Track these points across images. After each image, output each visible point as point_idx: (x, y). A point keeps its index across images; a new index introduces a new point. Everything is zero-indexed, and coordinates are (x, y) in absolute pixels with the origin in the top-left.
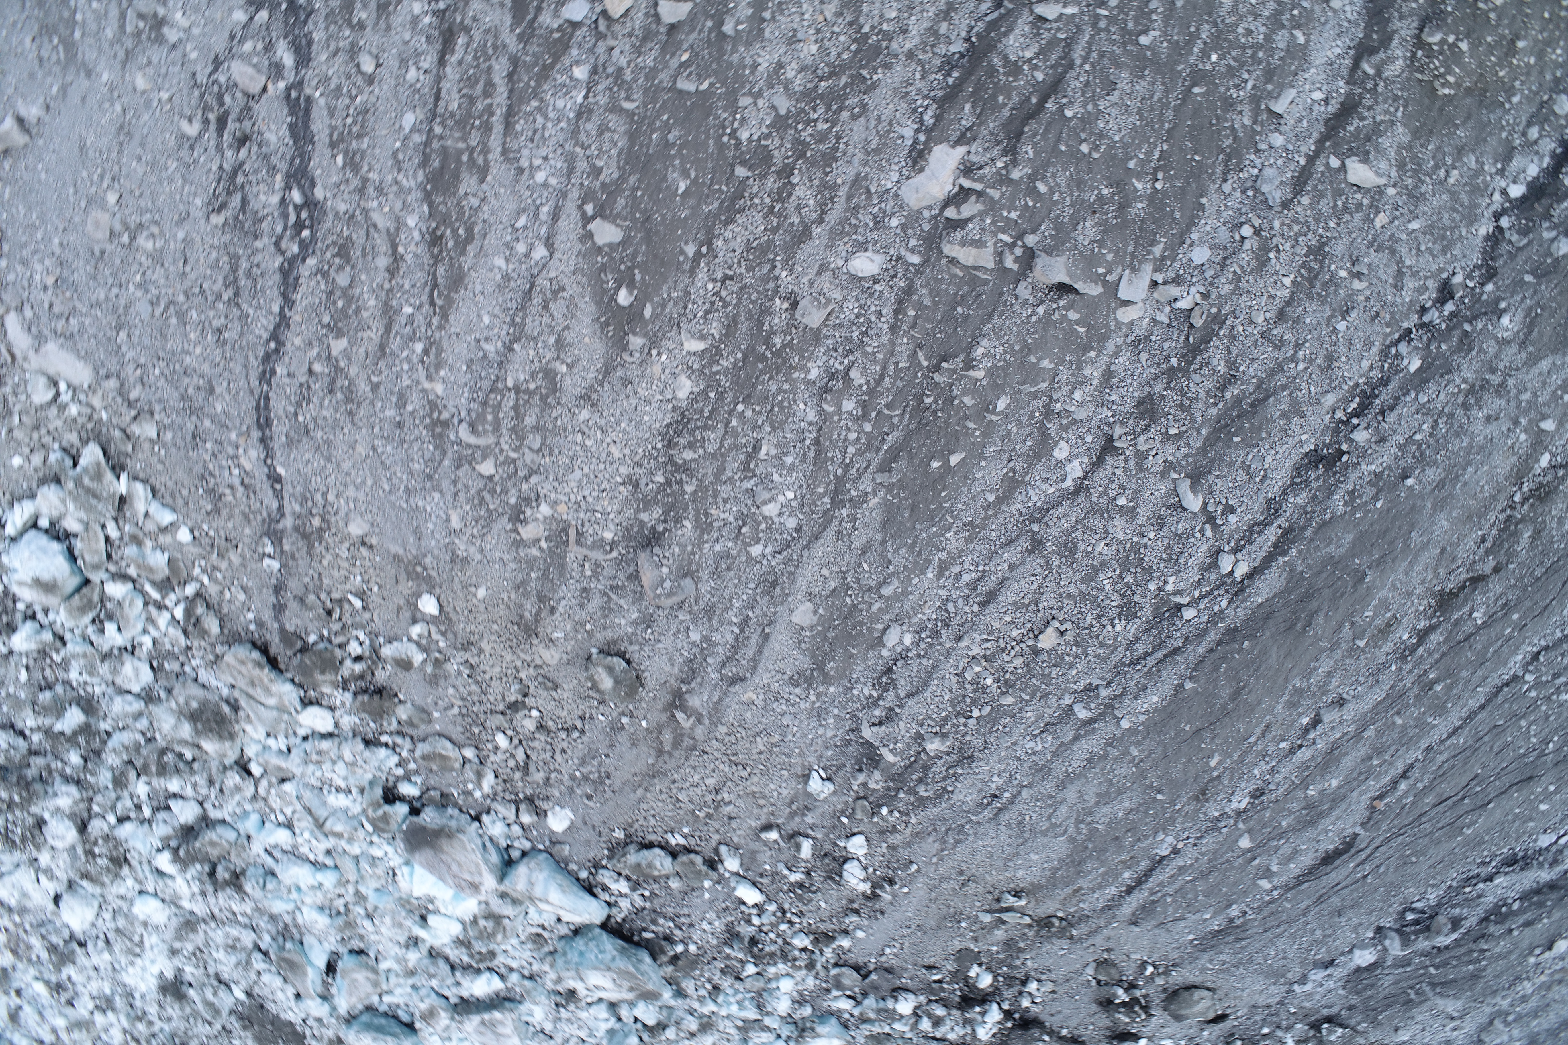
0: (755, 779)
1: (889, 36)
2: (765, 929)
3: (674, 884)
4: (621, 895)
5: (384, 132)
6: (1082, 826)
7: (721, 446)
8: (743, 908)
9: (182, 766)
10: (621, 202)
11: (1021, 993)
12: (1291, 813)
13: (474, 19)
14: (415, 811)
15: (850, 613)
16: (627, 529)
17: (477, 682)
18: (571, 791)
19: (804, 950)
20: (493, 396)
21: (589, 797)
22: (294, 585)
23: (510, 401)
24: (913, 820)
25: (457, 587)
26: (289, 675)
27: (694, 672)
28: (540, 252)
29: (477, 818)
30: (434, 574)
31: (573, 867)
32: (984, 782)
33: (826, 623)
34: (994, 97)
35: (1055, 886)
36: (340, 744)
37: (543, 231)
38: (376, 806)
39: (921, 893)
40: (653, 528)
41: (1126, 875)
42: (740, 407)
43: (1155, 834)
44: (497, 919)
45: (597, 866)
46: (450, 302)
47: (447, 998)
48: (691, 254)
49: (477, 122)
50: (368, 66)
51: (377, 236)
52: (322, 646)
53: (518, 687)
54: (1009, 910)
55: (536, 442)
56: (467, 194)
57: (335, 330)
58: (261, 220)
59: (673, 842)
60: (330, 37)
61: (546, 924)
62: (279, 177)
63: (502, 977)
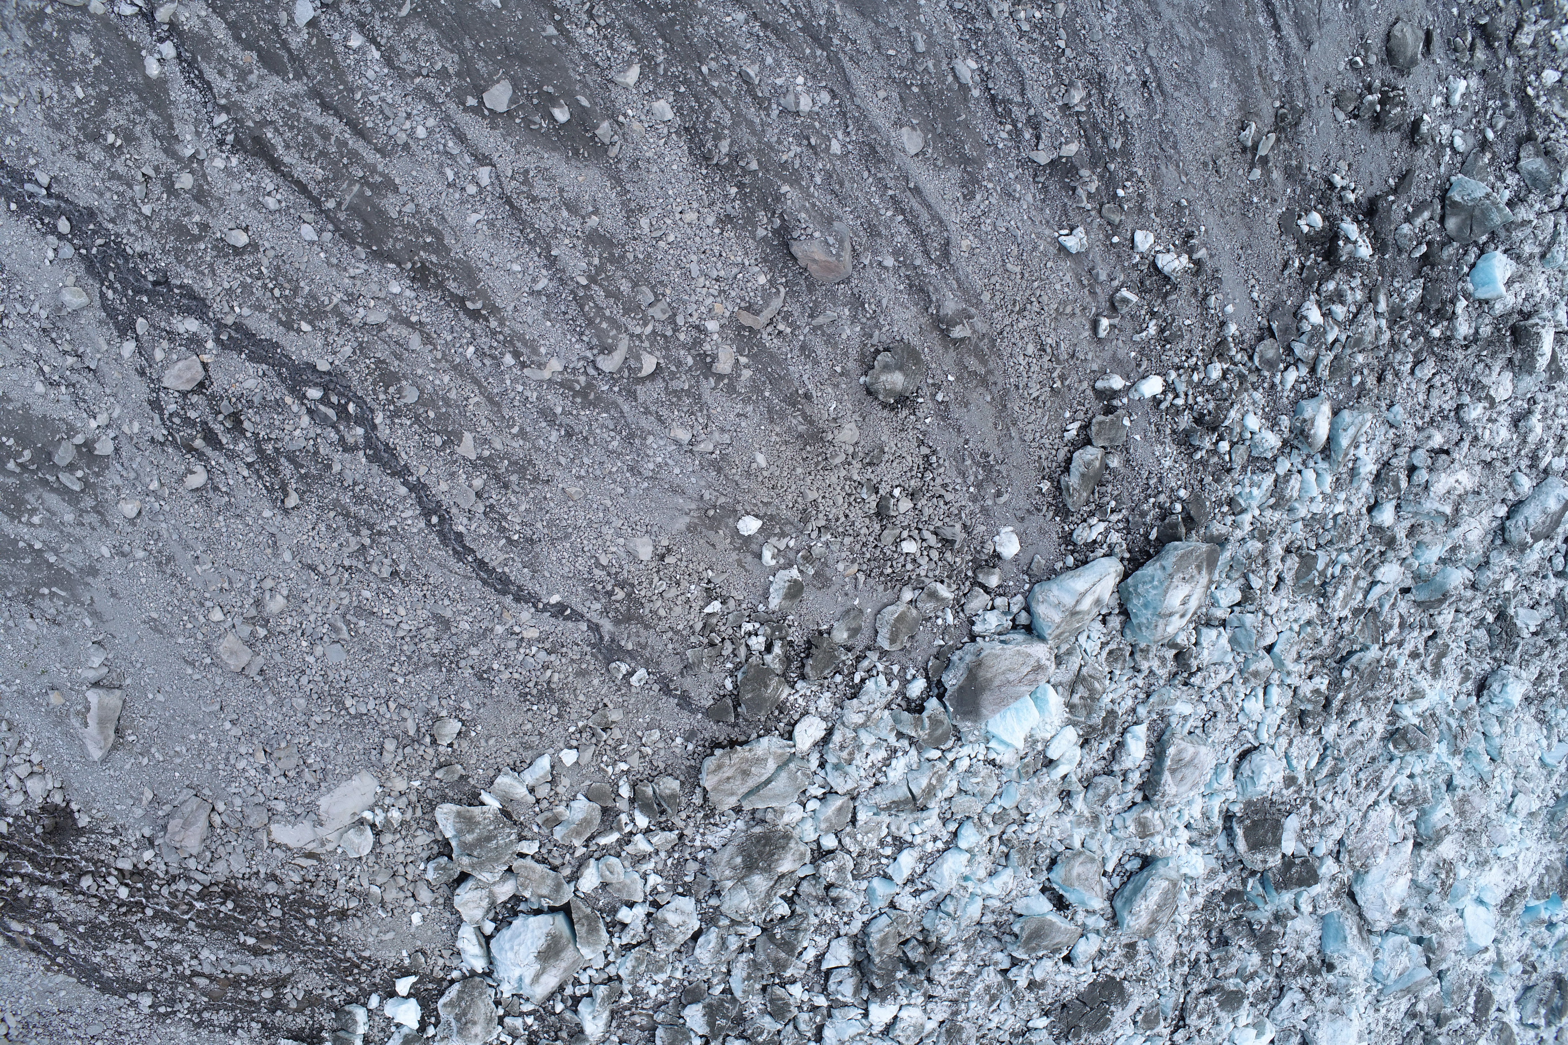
0: (1045, 298)
2: (1191, 401)
3: (1115, 462)
4: (1104, 534)
5: (305, 261)
6: (1201, 24)
7: (730, 110)
8: (1163, 406)
9: (793, 923)
10: (480, 66)
11: (1341, 198)
13: (260, 110)
14: (941, 692)
15: (927, 96)
16: (765, 260)
17: (844, 534)
18: (984, 510)
19: (1225, 373)
20: (587, 308)
21: (999, 494)
22: (670, 667)
23: (598, 293)
24: (1140, 173)
25: (745, 484)
26: (754, 736)
27: (922, 290)
28: (484, 174)
29: (973, 638)
30: (722, 500)
31: (1059, 565)
32: (1129, 83)
33: (927, 126)
35: (1248, 88)
36: (843, 723)
37: (468, 159)
38: (918, 724)
39: (1211, 219)
40: (775, 232)
41: (1261, 20)
42: (705, 69)
44: (1079, 679)
45: (1067, 539)
46: (482, 294)
47: (1134, 804)
48: (555, 32)
49: (345, 161)
50: (241, 239)
51: (389, 331)
52: (740, 675)
53: (865, 490)
54: (1255, 147)
55: (646, 295)
56: (400, 212)
57: (452, 439)
58: (316, 453)
59: (1075, 432)
60: (196, 267)
61: (1103, 639)
62: (288, 400)
63: (1135, 723)
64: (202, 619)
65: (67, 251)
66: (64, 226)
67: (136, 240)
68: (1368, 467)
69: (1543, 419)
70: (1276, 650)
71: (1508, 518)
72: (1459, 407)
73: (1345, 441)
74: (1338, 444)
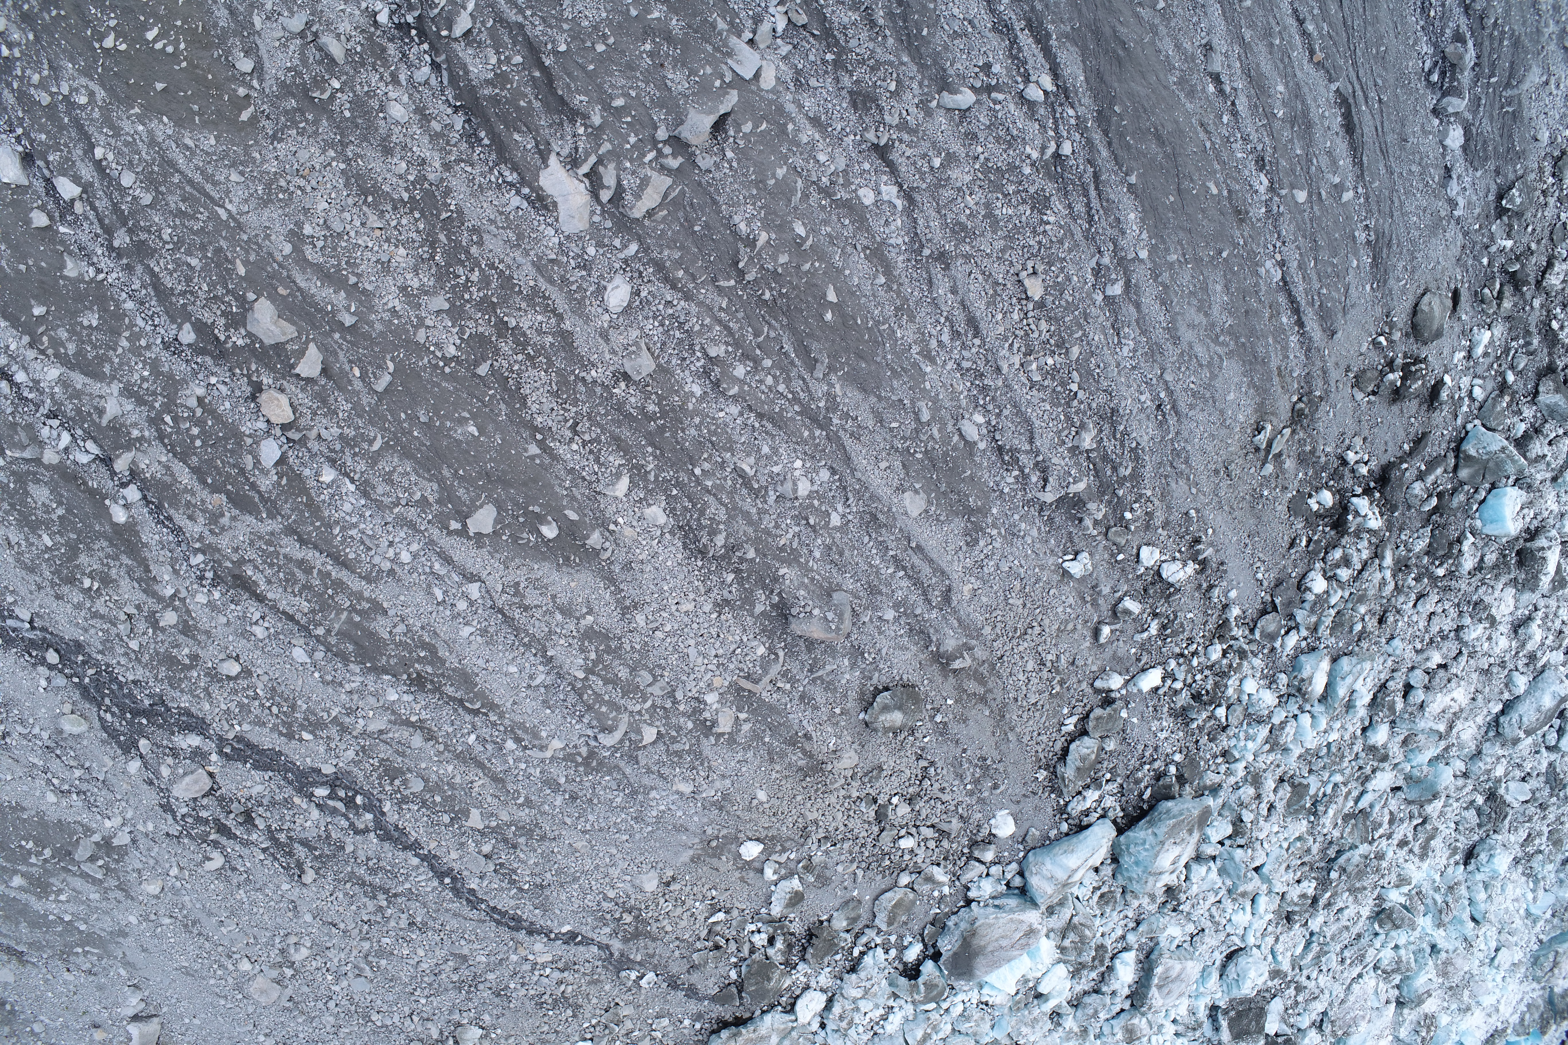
0: (1047, 622)
1: (422, 178)
2: (1189, 680)
3: (1111, 745)
4: (1099, 801)
5: (300, 682)
6: (1222, 339)
7: (726, 506)
8: (1161, 692)
10: (461, 492)
11: (1353, 471)
12: (1291, 141)
13: (235, 550)
14: (936, 956)
15: (931, 460)
16: (764, 631)
17: (843, 840)
18: (981, 801)
19: (1225, 653)
20: (585, 697)
21: (996, 787)
22: (677, 968)
23: (598, 683)
24: (1149, 493)
25: (746, 816)
26: (758, 1012)
27: (922, 632)
28: (474, 590)
29: (969, 902)
30: (724, 832)
31: (1053, 833)
33: (930, 487)
34: (518, 109)
35: (1266, 391)
36: (842, 996)
37: (456, 578)
38: (915, 989)
39: (1219, 518)
40: (773, 606)
41: (1284, 320)
42: (698, 471)
43: (1258, 275)
44: (1069, 927)
45: (1062, 810)
46: (481, 695)
47: (1122, 1010)
48: (538, 451)
49: (330, 591)
50: (233, 668)
51: (390, 735)
52: (744, 969)
53: (863, 804)
54: (1270, 445)
55: (645, 677)
56: (390, 633)
57: (459, 815)
58: (328, 837)
59: (1071, 728)
60: (191, 692)
61: (1095, 884)
62: (297, 800)
63: (1126, 949)
64: (231, 967)
65: (60, 681)
66: (52, 657)
67: (128, 669)
68: (1364, 698)
69: (1545, 623)
70: (1265, 870)
71: (1503, 712)
72: (1459, 629)
73: (1342, 691)
74: (1335, 691)
